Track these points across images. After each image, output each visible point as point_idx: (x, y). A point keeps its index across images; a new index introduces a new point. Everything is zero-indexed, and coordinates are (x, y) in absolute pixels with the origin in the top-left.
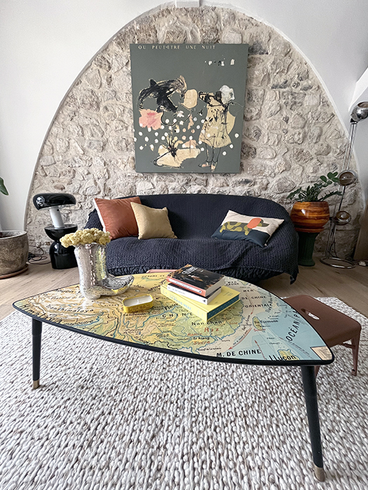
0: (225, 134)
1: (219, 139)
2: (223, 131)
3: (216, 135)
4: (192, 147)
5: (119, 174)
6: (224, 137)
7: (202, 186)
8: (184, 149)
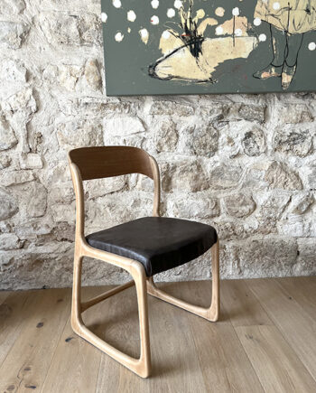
5: (63, 99)
6: (312, 10)
7: (255, 122)
8: (220, 39)
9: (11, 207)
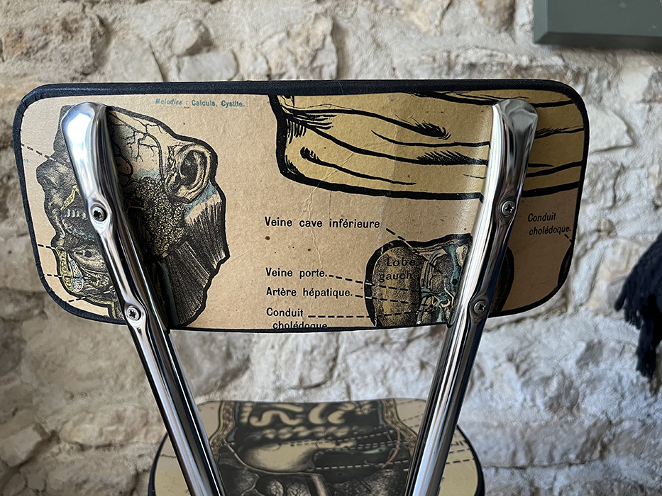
9: (228, 356)
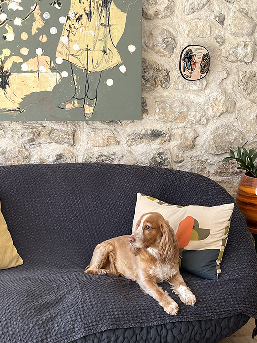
0: (109, 45)
1: (97, 55)
2: (104, 40)
3: (91, 47)
4: (42, 69)
6: (108, 51)
7: (66, 144)
8: (26, 74)
